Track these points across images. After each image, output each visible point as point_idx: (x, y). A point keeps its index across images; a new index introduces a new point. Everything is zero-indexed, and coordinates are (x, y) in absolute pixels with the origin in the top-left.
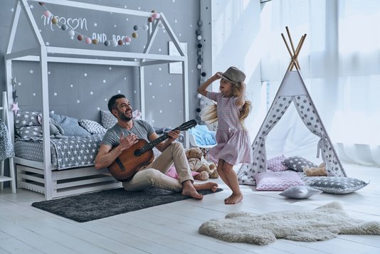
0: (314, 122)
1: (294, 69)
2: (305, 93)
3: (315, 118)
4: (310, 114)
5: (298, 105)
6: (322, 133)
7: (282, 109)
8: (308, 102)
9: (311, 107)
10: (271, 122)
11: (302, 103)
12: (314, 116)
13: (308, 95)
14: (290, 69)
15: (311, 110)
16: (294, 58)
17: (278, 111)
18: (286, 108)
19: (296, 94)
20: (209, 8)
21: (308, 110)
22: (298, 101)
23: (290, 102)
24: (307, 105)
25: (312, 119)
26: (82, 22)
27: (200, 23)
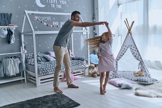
0: (137, 56)
1: (130, 34)
2: (134, 44)
3: (138, 54)
4: (136, 52)
5: (131, 49)
6: (141, 60)
7: (125, 50)
8: (135, 48)
9: (136, 50)
10: (120, 55)
11: (133, 48)
12: (137, 53)
13: (135, 45)
14: (128, 34)
15: (136, 51)
16: (130, 30)
17: (123, 51)
18: (126, 50)
19: (131, 44)
20: (97, 9)
21: (135, 51)
22: (131, 47)
23: (128, 48)
24: (135, 49)
25: (137, 54)
26: (49, 18)
27: (94, 15)
